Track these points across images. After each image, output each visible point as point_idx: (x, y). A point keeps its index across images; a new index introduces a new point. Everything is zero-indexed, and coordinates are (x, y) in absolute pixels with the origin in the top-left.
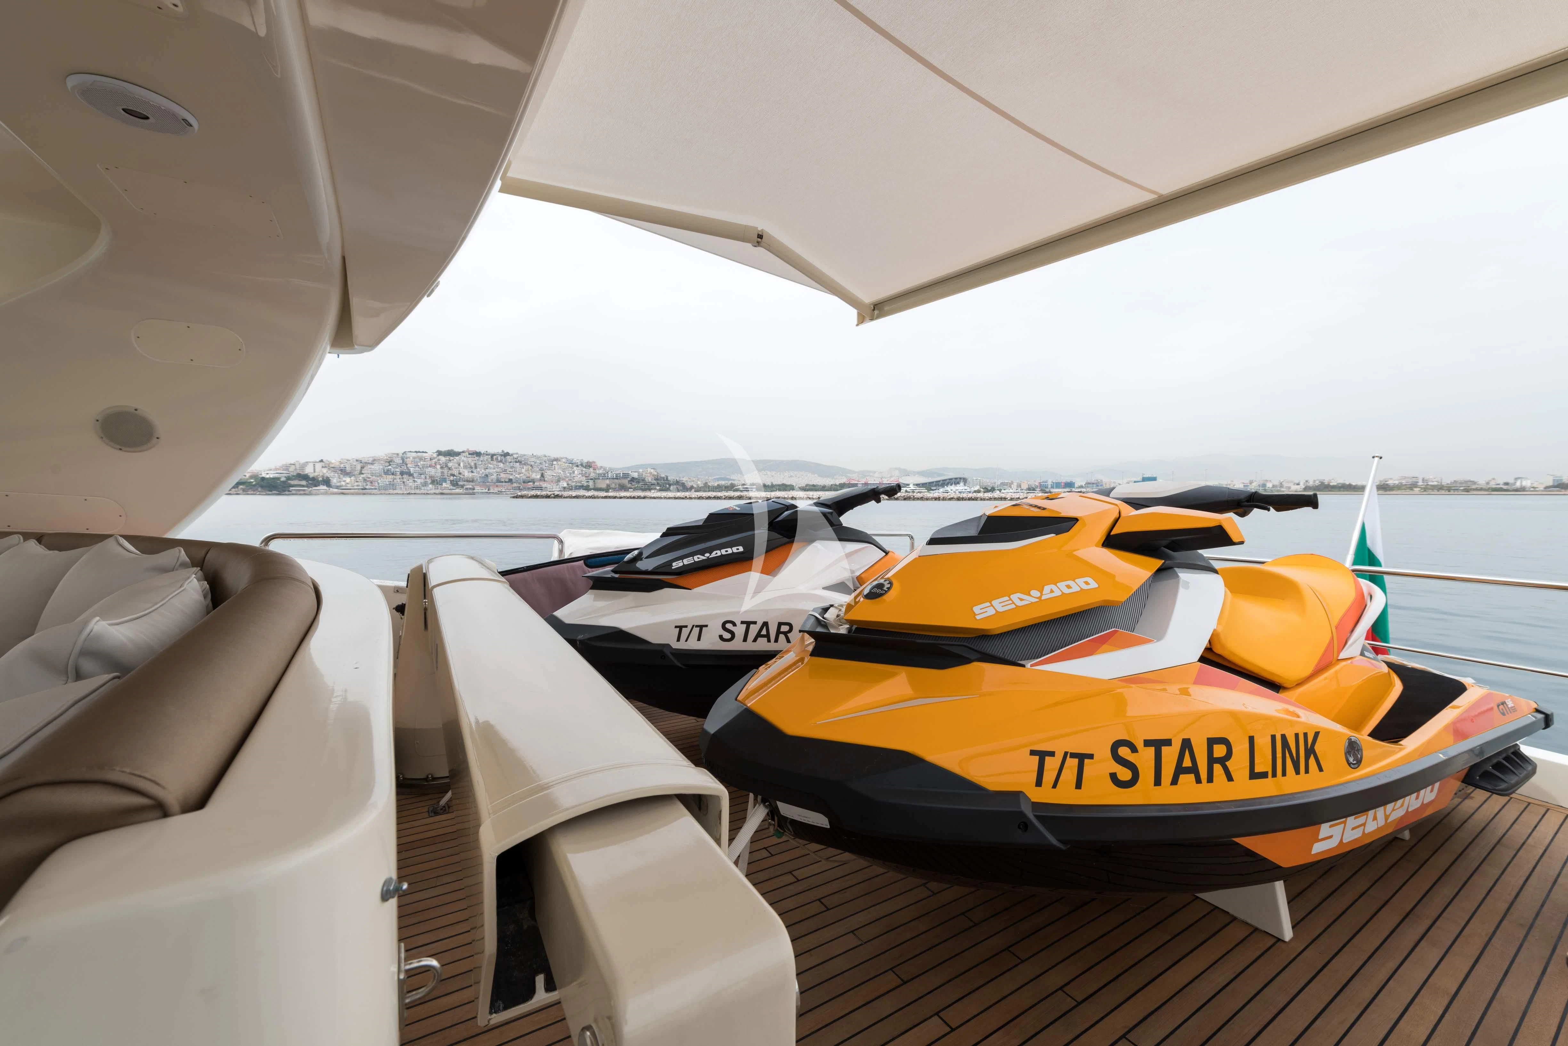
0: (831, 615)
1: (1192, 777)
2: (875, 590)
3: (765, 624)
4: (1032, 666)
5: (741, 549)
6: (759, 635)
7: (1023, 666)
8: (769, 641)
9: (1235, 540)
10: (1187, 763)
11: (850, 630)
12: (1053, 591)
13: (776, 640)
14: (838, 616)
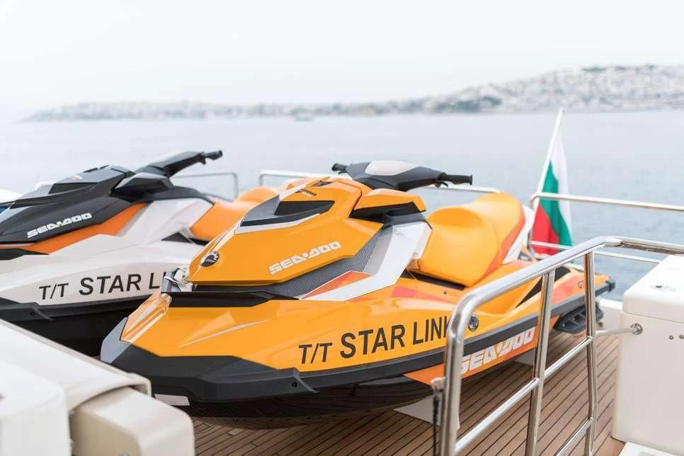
0: (178, 277)
1: (383, 347)
2: (208, 260)
3: (118, 277)
4: (303, 298)
5: (89, 216)
6: (113, 287)
7: (297, 299)
8: (122, 290)
9: (420, 210)
10: (381, 340)
11: (193, 287)
12: (315, 253)
13: (128, 289)
14: (184, 276)
